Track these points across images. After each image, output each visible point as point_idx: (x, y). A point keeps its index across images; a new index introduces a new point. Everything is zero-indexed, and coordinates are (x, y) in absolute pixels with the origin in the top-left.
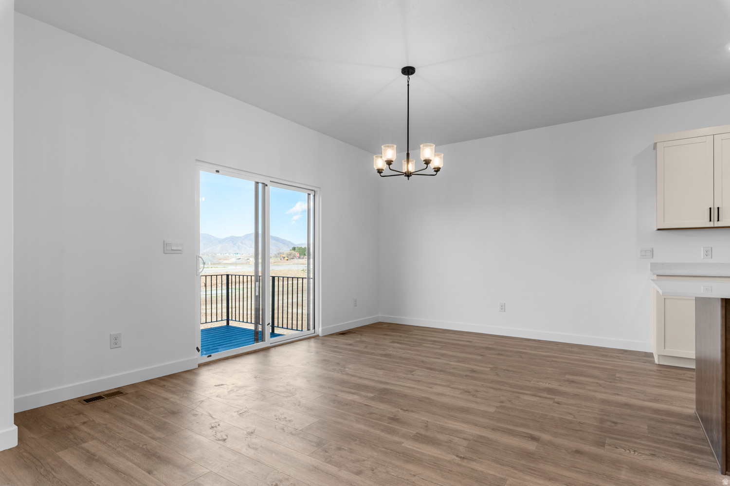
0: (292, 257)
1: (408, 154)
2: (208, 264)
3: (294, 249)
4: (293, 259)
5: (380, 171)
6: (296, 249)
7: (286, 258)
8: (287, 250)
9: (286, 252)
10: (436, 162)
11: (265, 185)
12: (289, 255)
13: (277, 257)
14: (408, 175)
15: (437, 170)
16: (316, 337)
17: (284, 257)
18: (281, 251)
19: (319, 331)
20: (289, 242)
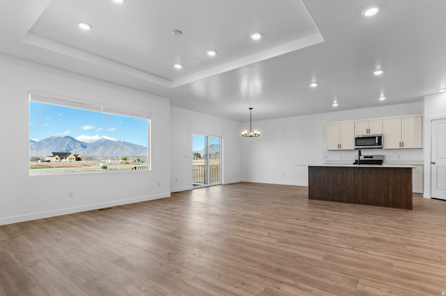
1: (251, 131)
2: (145, 162)
5: (243, 135)
10: (259, 133)
11: (207, 137)
14: (251, 136)
15: (259, 135)
16: (222, 185)
19: (223, 183)
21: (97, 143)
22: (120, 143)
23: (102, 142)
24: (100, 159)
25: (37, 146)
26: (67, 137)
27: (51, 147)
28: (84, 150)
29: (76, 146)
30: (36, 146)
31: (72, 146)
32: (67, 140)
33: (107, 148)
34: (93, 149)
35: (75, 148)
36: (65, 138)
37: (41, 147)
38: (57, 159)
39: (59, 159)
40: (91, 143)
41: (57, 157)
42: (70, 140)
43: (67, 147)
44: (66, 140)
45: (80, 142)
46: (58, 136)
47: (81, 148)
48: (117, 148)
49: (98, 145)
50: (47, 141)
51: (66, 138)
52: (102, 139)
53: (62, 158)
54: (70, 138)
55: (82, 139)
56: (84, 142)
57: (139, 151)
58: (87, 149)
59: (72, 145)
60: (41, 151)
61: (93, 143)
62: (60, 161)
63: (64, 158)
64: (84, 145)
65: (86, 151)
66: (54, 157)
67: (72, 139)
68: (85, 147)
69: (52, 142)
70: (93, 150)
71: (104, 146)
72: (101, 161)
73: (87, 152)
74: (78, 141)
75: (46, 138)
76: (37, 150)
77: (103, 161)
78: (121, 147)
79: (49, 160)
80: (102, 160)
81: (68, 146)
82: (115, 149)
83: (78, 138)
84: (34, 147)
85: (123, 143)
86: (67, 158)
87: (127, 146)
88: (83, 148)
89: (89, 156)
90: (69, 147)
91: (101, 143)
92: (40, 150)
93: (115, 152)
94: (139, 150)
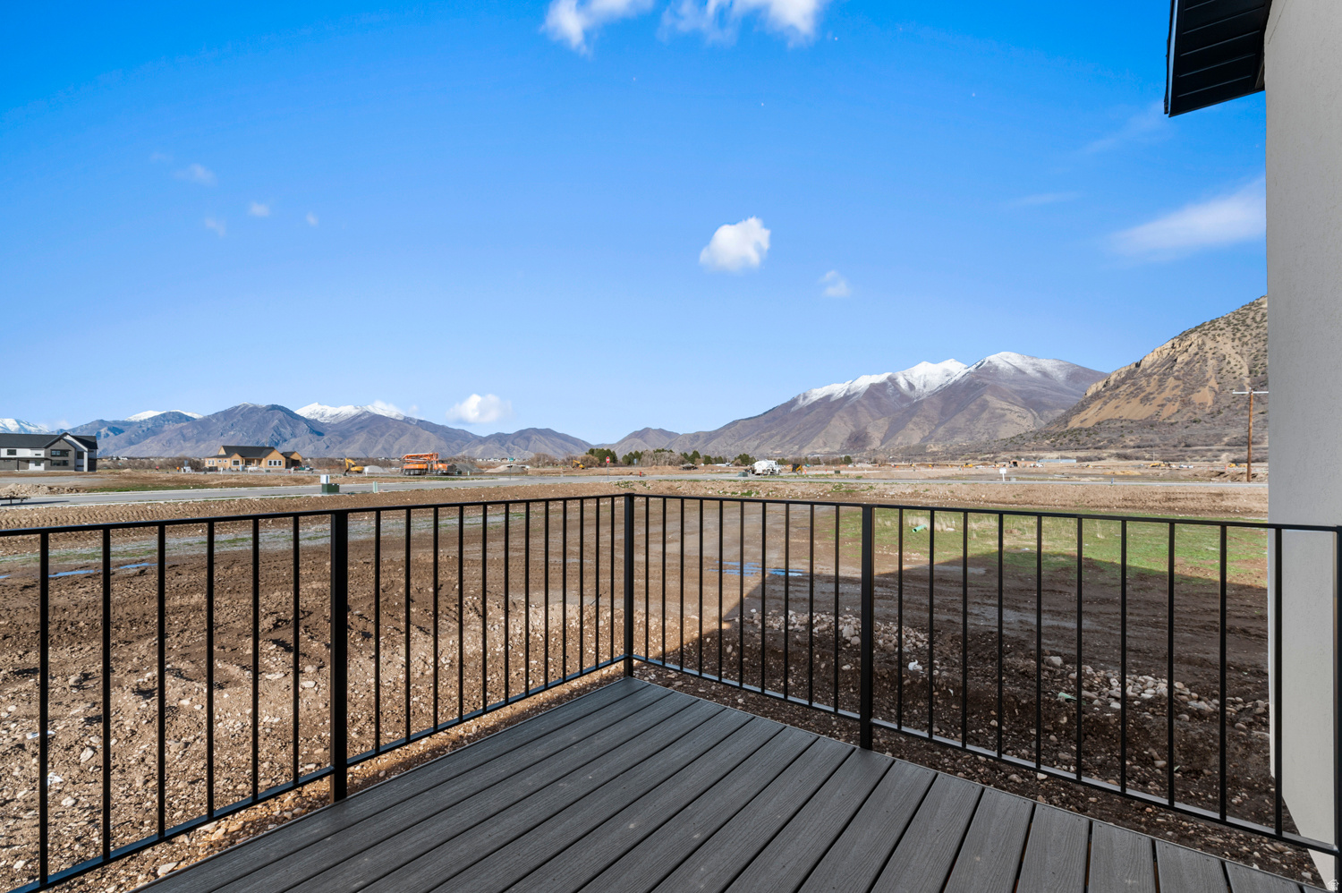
0: (589, 464)
3: (592, 452)
4: (590, 467)
6: (595, 452)
7: (582, 466)
8: (581, 454)
9: (579, 457)
12: (584, 461)
13: (566, 464)
17: (578, 465)
18: (572, 455)
20: (583, 441)
21: (350, 425)
22: (408, 423)
23: (364, 420)
24: (349, 464)
25: (198, 429)
26: (274, 408)
27: (232, 433)
28: (318, 440)
29: (297, 431)
30: (195, 432)
31: (287, 432)
32: (273, 414)
33: (375, 436)
34: (341, 439)
35: (294, 435)
36: (268, 410)
37: (208, 435)
38: (236, 463)
39: (240, 462)
40: (334, 425)
41: (237, 457)
42: (281, 415)
43: (275, 434)
44: (270, 416)
45: (306, 421)
46: (251, 406)
47: (310, 435)
48: (400, 436)
49: (354, 429)
50: (222, 419)
51: (270, 410)
52: (364, 413)
53: (248, 462)
54: (282, 411)
55: (311, 414)
56: (316, 420)
57: (458, 445)
58: (325, 438)
59: (286, 428)
60: (207, 443)
61: (340, 423)
62: (243, 470)
63: (253, 460)
64: (316, 429)
65: (322, 443)
66: (228, 460)
67: (288, 414)
68: (320, 434)
69: (235, 420)
70: (340, 443)
71: (368, 432)
72: (352, 469)
73: (325, 446)
74: (303, 418)
75: (221, 410)
76: (197, 442)
77: (356, 468)
78: (411, 434)
79: (215, 465)
80: (353, 466)
81: (276, 429)
82: (397, 439)
83: (303, 412)
84: (191, 434)
85: (417, 424)
86: (263, 462)
87: (427, 432)
88: (315, 435)
89: (330, 456)
90: (280, 435)
91: (360, 423)
92: (205, 441)
93: (396, 447)
94: (459, 441)
